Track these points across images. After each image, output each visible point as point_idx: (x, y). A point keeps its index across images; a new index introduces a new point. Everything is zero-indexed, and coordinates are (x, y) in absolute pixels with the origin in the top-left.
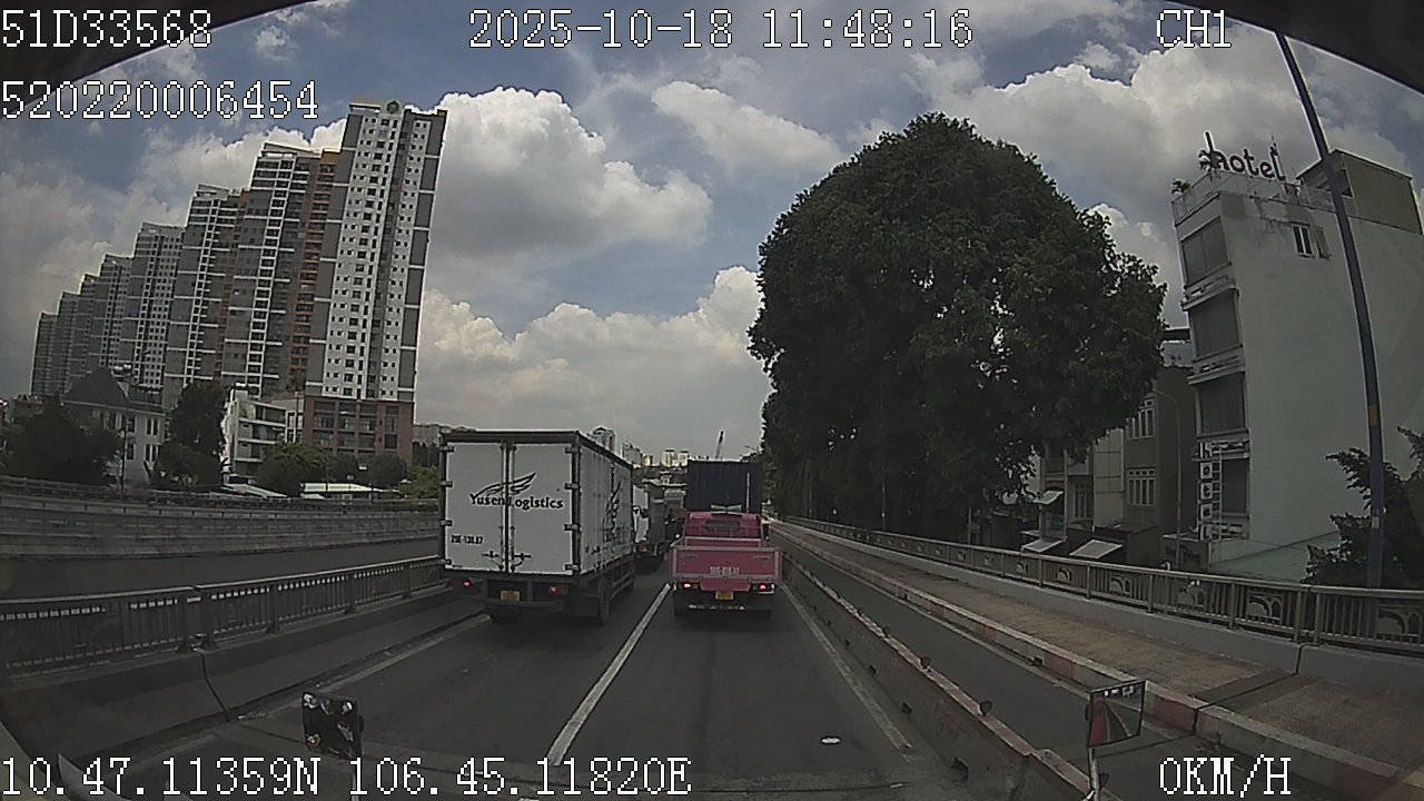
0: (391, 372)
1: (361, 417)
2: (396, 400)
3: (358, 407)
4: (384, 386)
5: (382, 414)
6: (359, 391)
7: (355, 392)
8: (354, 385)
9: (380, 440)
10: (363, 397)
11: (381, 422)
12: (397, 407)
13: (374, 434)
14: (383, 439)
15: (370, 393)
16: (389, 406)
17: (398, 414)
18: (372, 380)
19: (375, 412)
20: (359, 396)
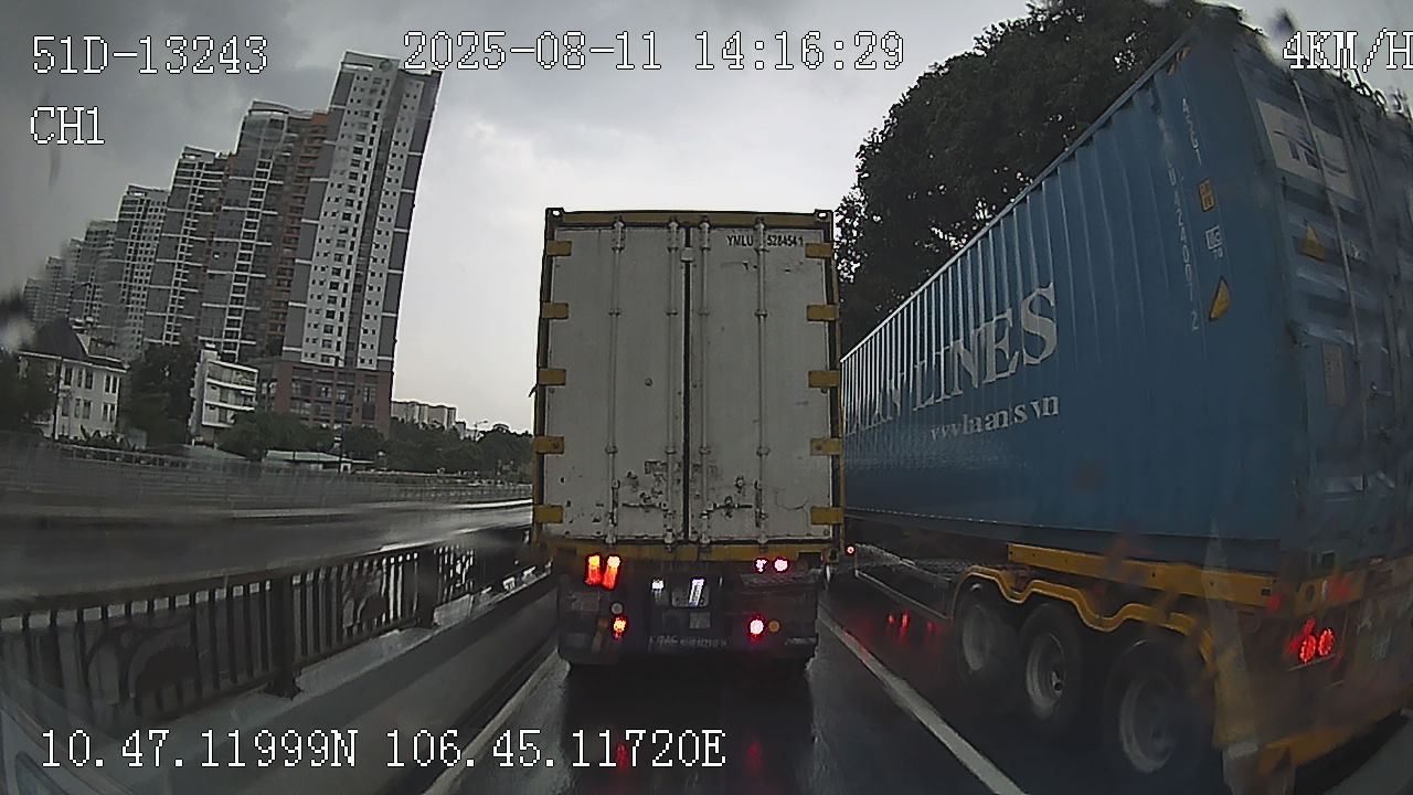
0: (369, 339)
1: (338, 385)
2: (374, 369)
3: (336, 375)
4: (363, 353)
5: (359, 383)
6: (337, 358)
7: (333, 359)
8: (332, 351)
9: (357, 410)
11: (358, 392)
12: (376, 377)
13: (351, 405)
14: (360, 410)
15: (349, 361)
16: (368, 376)
17: (376, 383)
18: (351, 346)
19: (353, 381)
20: (337, 363)
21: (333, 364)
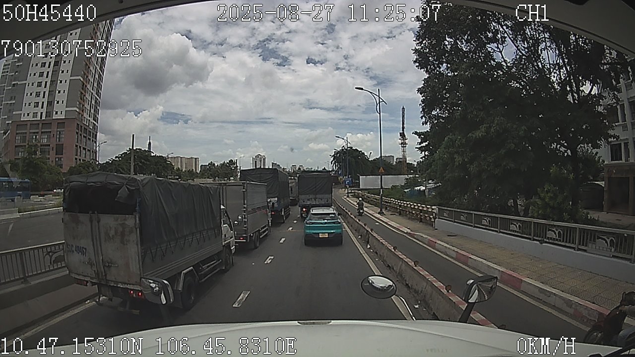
0: (62, 97)
1: (42, 132)
2: (64, 117)
3: (41, 125)
4: (56, 107)
5: (54, 129)
6: (42, 113)
7: (39, 115)
8: (39, 110)
9: (53, 148)
10: (43, 118)
11: (54, 135)
12: (64, 123)
13: (49, 145)
14: (55, 149)
15: (49, 114)
16: (58, 123)
17: (64, 128)
18: (50, 103)
19: (51, 128)
20: (41, 117)
21: (39, 119)
